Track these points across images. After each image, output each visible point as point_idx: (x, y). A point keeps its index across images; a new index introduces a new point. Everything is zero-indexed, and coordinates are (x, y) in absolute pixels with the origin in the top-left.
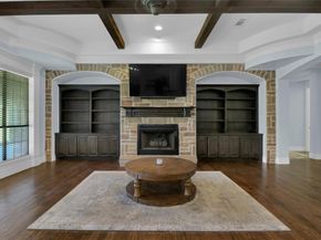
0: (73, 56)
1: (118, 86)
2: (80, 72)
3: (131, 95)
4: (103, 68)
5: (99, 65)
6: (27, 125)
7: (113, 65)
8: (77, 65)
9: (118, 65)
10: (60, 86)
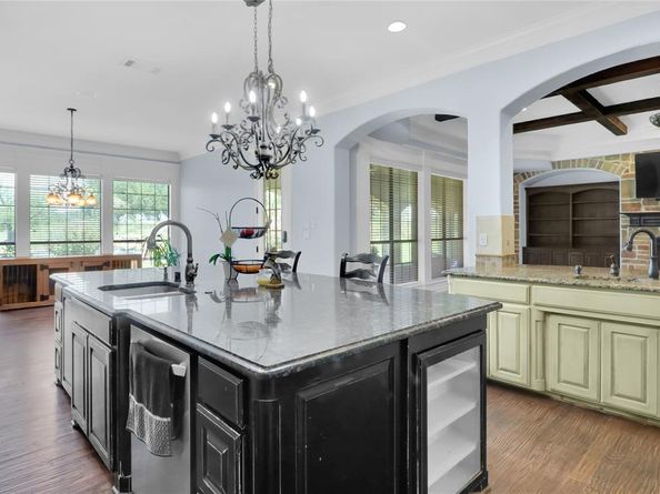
0: (548, 153)
1: (617, 183)
2: (557, 170)
3: (639, 196)
4: (592, 162)
5: (586, 160)
6: (461, 238)
7: (608, 158)
8: (553, 164)
9: (617, 156)
10: (526, 189)
